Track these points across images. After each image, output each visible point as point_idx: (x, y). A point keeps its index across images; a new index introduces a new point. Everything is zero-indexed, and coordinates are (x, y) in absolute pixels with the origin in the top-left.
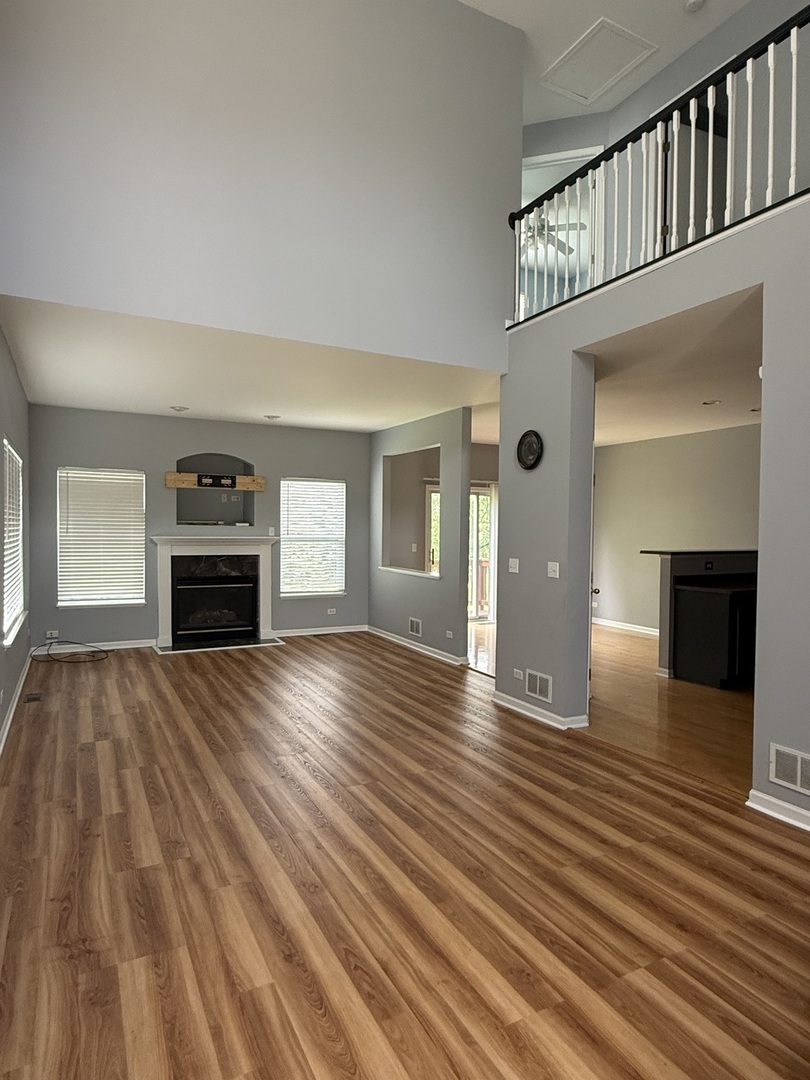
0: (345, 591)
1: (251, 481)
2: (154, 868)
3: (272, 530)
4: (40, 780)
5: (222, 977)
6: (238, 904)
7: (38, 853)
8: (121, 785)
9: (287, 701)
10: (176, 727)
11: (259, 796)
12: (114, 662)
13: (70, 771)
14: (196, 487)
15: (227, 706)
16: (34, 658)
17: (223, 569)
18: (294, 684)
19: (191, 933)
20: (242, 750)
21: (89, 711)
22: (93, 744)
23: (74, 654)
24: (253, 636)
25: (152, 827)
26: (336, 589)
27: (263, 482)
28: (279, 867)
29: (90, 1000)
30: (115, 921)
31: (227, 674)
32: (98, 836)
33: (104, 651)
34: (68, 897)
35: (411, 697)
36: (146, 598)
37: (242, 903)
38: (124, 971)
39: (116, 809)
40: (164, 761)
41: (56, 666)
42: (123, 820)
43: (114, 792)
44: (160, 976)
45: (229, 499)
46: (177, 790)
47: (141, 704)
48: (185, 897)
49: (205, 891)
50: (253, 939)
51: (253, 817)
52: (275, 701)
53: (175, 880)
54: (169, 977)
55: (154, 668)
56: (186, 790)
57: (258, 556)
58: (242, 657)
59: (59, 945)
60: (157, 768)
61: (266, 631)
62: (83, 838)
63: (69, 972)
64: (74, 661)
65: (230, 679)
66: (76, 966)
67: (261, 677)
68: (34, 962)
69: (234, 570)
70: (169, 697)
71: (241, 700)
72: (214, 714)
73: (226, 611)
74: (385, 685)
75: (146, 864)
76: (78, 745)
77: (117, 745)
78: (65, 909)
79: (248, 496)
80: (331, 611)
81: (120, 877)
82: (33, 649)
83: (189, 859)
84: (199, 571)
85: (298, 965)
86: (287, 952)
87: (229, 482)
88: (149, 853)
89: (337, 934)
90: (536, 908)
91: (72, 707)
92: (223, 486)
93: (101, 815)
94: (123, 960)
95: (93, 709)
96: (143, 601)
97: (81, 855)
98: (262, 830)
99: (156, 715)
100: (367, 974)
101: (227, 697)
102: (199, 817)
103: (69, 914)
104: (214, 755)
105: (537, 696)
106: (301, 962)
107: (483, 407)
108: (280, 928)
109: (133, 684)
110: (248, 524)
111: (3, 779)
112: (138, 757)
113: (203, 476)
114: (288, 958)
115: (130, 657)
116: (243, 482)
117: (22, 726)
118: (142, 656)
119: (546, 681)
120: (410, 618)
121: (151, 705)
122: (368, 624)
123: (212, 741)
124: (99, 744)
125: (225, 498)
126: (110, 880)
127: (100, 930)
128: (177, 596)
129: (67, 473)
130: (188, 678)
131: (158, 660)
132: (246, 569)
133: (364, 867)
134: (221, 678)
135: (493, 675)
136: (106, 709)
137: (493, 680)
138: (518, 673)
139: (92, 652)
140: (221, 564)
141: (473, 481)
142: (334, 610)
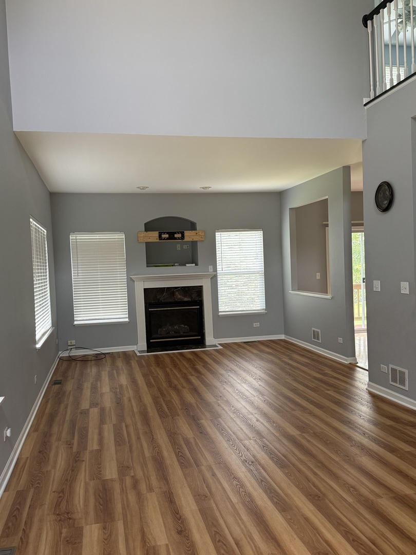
0: (266, 310)
1: (195, 234)
2: (112, 480)
3: (211, 268)
4: (55, 429)
5: (139, 538)
6: (157, 503)
7: (49, 468)
8: (100, 434)
9: (216, 388)
10: (139, 398)
11: (182, 442)
12: (109, 360)
13: (73, 424)
14: (158, 241)
15: (175, 388)
16: (61, 359)
17: (179, 296)
18: (222, 375)
19: (126, 514)
20: (178, 415)
21: (89, 390)
22: (88, 410)
23: (85, 356)
24: (201, 342)
25: (115, 459)
26: (259, 308)
27: (203, 234)
28: (186, 485)
29: (67, 541)
30: (86, 505)
31: (179, 368)
32: (83, 461)
33: (103, 354)
34: (62, 491)
35: (304, 385)
36: (129, 317)
37: (159, 502)
38: (87, 530)
39: (96, 447)
40: (129, 420)
41: (74, 363)
42: (99, 453)
43: (96, 437)
44: (105, 534)
45: (182, 247)
46: (134, 438)
47: (121, 386)
48: (127, 496)
49: (139, 495)
50: (161, 522)
51: (177, 456)
52: (207, 385)
53: (122, 487)
54: (110, 535)
55: (133, 364)
56: (139, 438)
57: (202, 286)
58: (191, 357)
59: (54, 514)
60: (124, 425)
61: (210, 339)
62: (75, 461)
63: (58, 527)
64: (84, 360)
65: (180, 371)
66: (62, 525)
67: (201, 370)
68: (41, 521)
69: (185, 296)
70: (139, 382)
71: (185, 384)
72: (165, 392)
73: (183, 326)
74: (287, 377)
75: (108, 477)
76: (79, 410)
77: (102, 411)
78: (60, 497)
79: (194, 244)
80: (256, 325)
81: (92, 483)
82: (60, 352)
83: (133, 477)
84: (163, 298)
85: (185, 536)
86: (179, 529)
87: (180, 235)
88: (111, 472)
89: (213, 523)
90: (350, 521)
91: (80, 388)
92: (176, 239)
93: (86, 449)
94: (86, 525)
95: (91, 390)
96: (127, 320)
97: (73, 471)
98: (181, 464)
99: (129, 393)
100: (225, 545)
101: (176, 382)
102: (143, 454)
103: (62, 500)
104: (160, 418)
105: (398, 385)
106: (187, 535)
107: (357, 165)
108: (178, 516)
109: (118, 374)
110: (194, 265)
111: (35, 428)
112: (114, 418)
113: (162, 233)
114: (180, 532)
115: (120, 357)
116: (189, 235)
117: (49, 399)
118: (127, 356)
119: (404, 373)
120: (313, 329)
121: (127, 387)
122: (285, 334)
123: (160, 410)
124: (92, 410)
125: (179, 247)
126: (86, 484)
127: (77, 509)
128: (149, 315)
129: (76, 237)
130: (153, 371)
131: (136, 359)
132: (194, 296)
133: (239, 488)
134: (174, 371)
135: (367, 368)
136: (99, 389)
137: (367, 372)
138: (384, 368)
139: (96, 354)
140: (177, 293)
141: (352, 222)
142: (259, 323)
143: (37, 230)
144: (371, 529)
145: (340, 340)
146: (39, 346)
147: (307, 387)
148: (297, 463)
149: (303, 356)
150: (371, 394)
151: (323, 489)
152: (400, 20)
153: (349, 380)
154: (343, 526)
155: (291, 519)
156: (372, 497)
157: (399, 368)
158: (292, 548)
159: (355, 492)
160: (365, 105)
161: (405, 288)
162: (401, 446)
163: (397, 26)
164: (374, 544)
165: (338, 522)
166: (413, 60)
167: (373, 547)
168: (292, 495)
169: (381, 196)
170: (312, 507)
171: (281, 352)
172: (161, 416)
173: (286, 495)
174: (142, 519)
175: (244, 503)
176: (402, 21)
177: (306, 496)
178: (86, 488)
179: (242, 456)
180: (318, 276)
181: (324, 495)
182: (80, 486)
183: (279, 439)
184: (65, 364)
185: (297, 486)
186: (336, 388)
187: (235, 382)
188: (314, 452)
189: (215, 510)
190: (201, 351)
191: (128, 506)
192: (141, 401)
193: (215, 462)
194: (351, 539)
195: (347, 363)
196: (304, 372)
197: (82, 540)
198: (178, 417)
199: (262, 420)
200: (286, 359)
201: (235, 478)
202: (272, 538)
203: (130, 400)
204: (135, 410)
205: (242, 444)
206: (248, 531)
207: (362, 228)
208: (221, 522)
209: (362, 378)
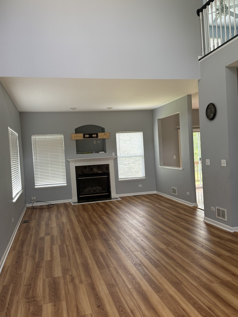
0: (145, 177)
1: (104, 135)
2: (59, 277)
3: (113, 154)
4: (25, 249)
5: (75, 311)
6: (85, 290)
7: (22, 271)
8: (52, 251)
9: (118, 222)
10: (74, 230)
11: (99, 255)
12: (55, 208)
13: (35, 246)
14: (83, 139)
15: (94, 223)
16: (28, 208)
17: (95, 170)
18: (121, 215)
19: (68, 297)
20: (96, 239)
21: (44, 226)
23: (41, 206)
24: (109, 197)
25: (60, 265)
26: (142, 176)
27: (109, 135)
28: (102, 279)
29: (33, 314)
30: (44, 292)
31: (96, 212)
32: (42, 267)
33: (52, 204)
34: (30, 285)
35: (168, 219)
37: (86, 289)
38: (44, 307)
39: (49, 258)
40: (68, 243)
41: (35, 210)
42: (51, 262)
43: (49, 253)
44: (55, 309)
45: (97, 142)
46: (71, 253)
47: (63, 223)
48: (67, 286)
49: (75, 286)
50: (88, 300)
51: (96, 262)
52: (113, 221)
53: (65, 281)
54: (58, 309)
55: (70, 210)
56: (74, 253)
57: (108, 164)
58: (103, 205)
59: (25, 298)
60: (65, 245)
61: (114, 194)
62: (37, 267)
63: (28, 306)
64: (41, 208)
65: (97, 213)
66: (30, 305)
67: (109, 212)
68: (18, 302)
69: (99, 170)
70: (74, 220)
71: (100, 221)
72: (89, 226)
73: (98, 187)
74: (158, 215)
75: (56, 275)
76: (39, 238)
77: (52, 237)
78: (29, 288)
79: (104, 140)
80: (140, 186)
81: (47, 280)
82: (27, 204)
83: (71, 275)
84: (86, 171)
86: (98, 305)
87: (95, 136)
88: (58, 272)
89: (118, 301)
90: (196, 296)
91: (39, 225)
92: (93, 137)
93: (44, 260)
94: (44, 304)
95: (46, 225)
96: (66, 184)
97: (36, 273)
98: (98, 267)
99: (68, 227)
100: (125, 313)
101: (95, 220)
102: (77, 262)
103: (30, 290)
104: (86, 241)
105: (221, 218)
106: (103, 308)
107: (195, 94)
108: (98, 297)
109: (61, 216)
110: (104, 152)
111: (13, 248)
112: (59, 241)
113: (85, 134)
114: (99, 307)
115: (62, 206)
116: (101, 135)
117: (21, 231)
118: (66, 206)
119: (224, 211)
120: (172, 187)
121: (66, 223)
122: (156, 191)
123: (86, 236)
124: (46, 237)
125: (95, 142)
126: (44, 280)
127: (39, 295)
128: (78, 182)
129: (35, 137)
130: (81, 214)
131: (72, 207)
132: (104, 170)
133: (133, 280)
134: (94, 213)
135: (203, 209)
136: (50, 225)
137: (204, 211)
138: (213, 208)
139: (48, 205)
140: (94, 169)
141: (193, 126)
142: (141, 185)
143: (12, 134)
144: (208, 301)
145: (188, 193)
146: (14, 201)
147: (170, 220)
148: (165, 264)
149: (167, 203)
150: (206, 223)
151: (180, 279)
152: (217, 12)
153: (193, 216)
154: (192, 299)
155: (162, 297)
156: (208, 283)
157: (221, 209)
158: (164, 314)
159: (199, 280)
160: (199, 60)
161: (224, 163)
162: (224, 253)
163: (216, 15)
164: (210, 309)
165: (189, 298)
166: (226, 34)
167: (210, 311)
168: (163, 283)
169: (209, 111)
170: (174, 289)
171: (154, 201)
172: (86, 240)
173: (159, 283)
174: (77, 299)
175: (135, 288)
176: (219, 13)
177: (171, 283)
178: (44, 283)
179: (133, 261)
180: (175, 157)
181: (181, 282)
182: (40, 281)
183: (154, 251)
184: (30, 211)
185: (165, 278)
186: (186, 221)
187: (128, 219)
188: (175, 258)
189: (119, 293)
190: (109, 201)
191: (68, 292)
192: (75, 231)
193: (118, 265)
194: (197, 307)
195: (192, 206)
196: (168, 212)
197: (42, 313)
198: (97, 240)
199: (145, 241)
200: (157, 205)
201: (130, 274)
202: (152, 308)
203: (68, 231)
204: (72, 236)
205: (134, 254)
206: (138, 304)
207: (198, 130)
208: (123, 300)
209: (201, 215)
